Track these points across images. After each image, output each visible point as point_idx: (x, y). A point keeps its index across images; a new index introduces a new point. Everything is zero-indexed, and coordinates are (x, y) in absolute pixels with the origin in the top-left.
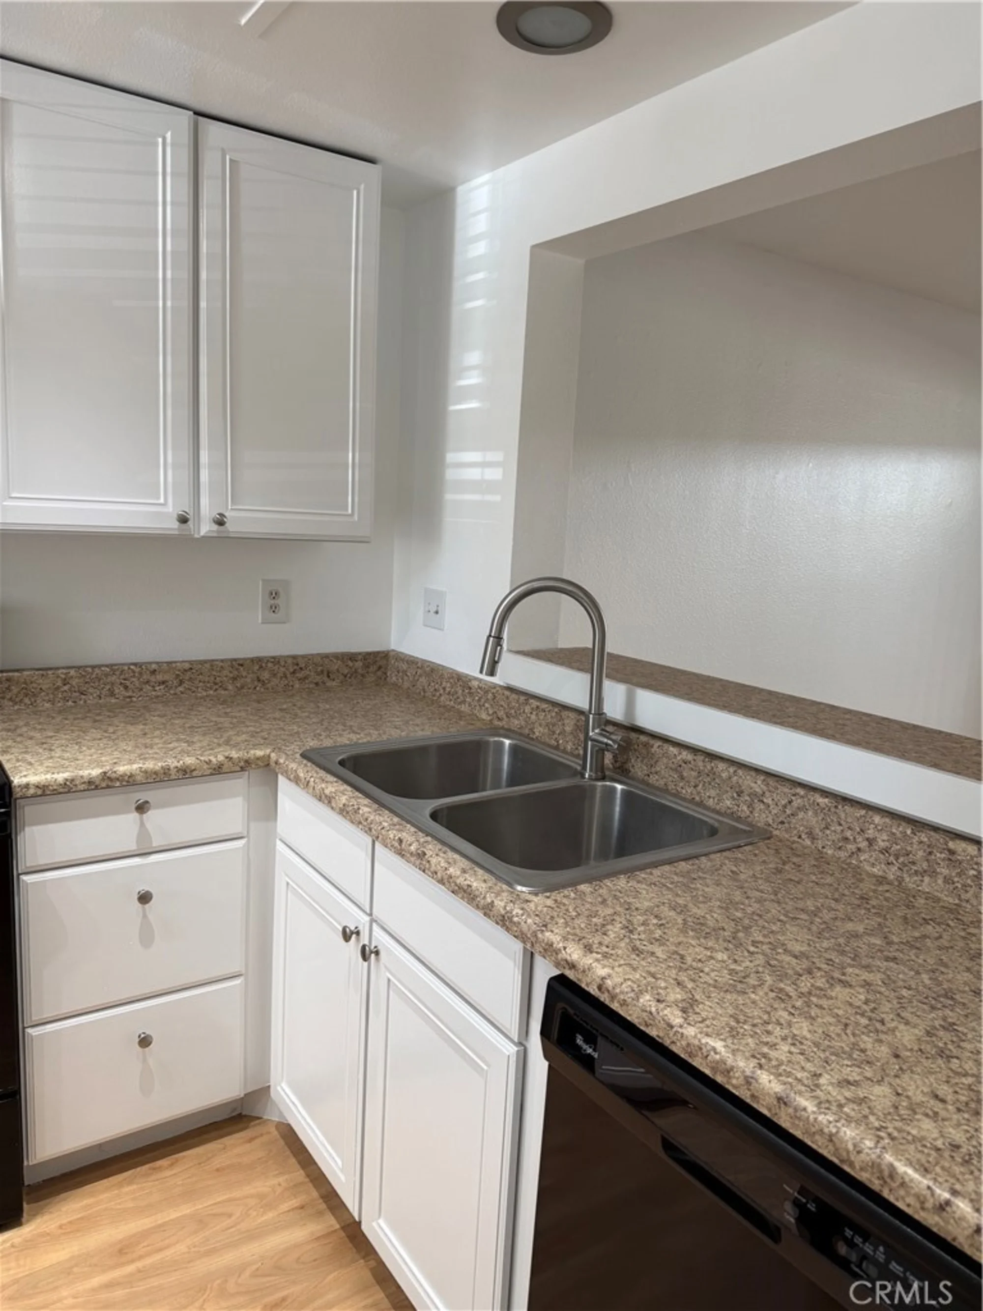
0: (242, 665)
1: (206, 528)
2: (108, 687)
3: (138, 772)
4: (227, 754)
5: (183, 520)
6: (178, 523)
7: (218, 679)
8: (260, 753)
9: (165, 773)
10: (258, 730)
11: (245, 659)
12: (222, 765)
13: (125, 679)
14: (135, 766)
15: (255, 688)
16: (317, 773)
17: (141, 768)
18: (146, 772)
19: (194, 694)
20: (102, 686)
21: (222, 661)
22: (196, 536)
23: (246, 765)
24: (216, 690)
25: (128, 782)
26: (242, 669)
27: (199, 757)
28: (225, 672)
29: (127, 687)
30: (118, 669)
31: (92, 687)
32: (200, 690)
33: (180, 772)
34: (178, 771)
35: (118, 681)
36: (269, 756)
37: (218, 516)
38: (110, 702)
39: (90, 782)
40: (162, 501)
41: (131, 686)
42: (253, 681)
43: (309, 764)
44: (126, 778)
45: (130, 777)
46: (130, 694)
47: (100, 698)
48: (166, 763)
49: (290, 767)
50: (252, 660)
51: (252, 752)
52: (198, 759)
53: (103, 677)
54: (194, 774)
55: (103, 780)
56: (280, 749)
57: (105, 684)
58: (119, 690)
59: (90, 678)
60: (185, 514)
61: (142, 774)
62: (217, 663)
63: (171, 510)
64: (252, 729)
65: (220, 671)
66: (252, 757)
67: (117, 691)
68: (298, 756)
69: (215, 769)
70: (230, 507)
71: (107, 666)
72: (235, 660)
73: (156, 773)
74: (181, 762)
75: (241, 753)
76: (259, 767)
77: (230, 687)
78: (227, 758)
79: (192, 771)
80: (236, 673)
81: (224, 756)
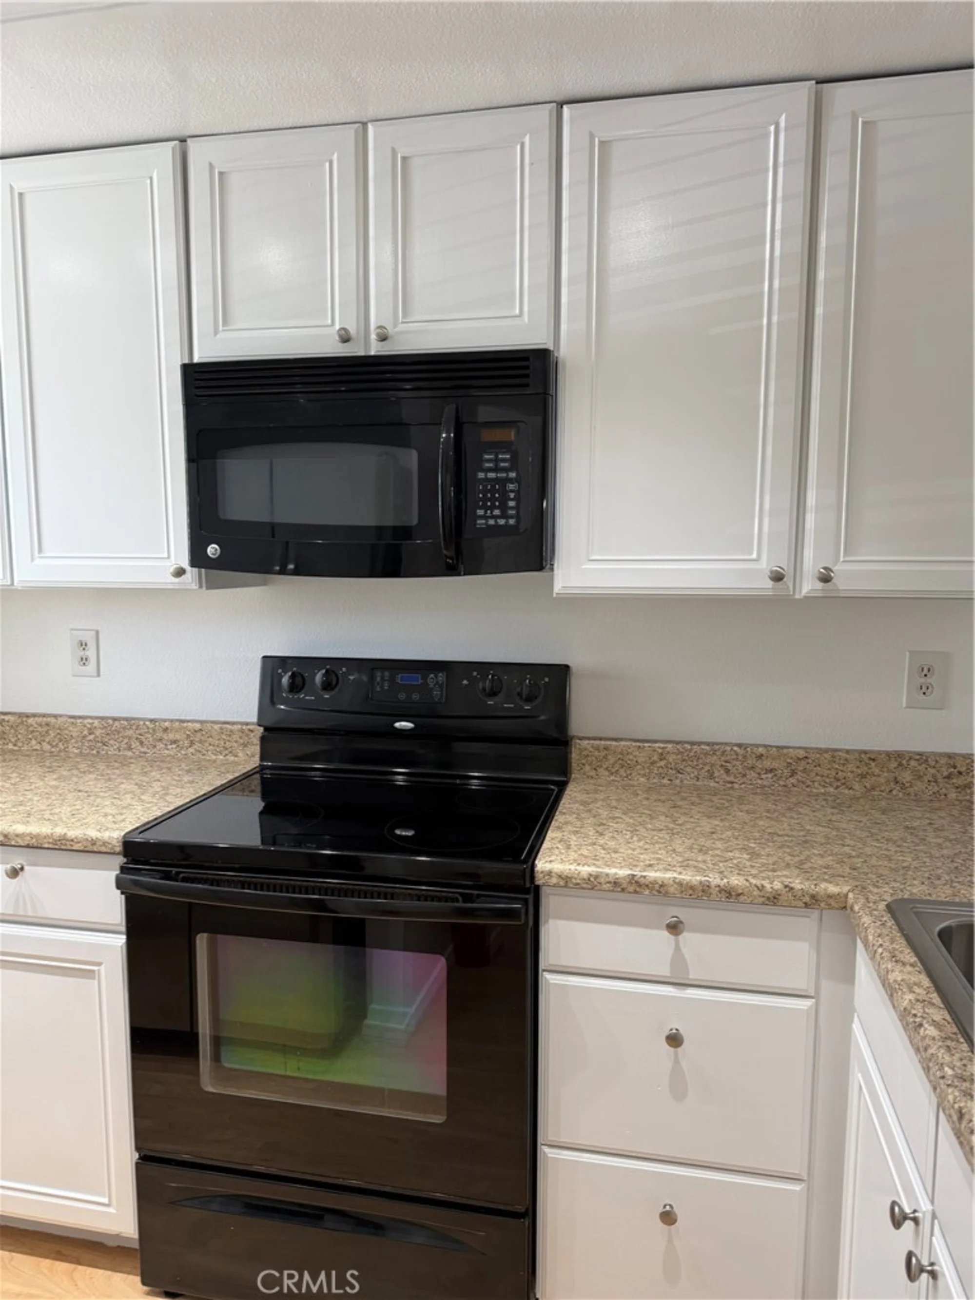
0: (874, 760)
1: (809, 586)
2: (707, 768)
3: (671, 882)
4: (787, 881)
5: (778, 577)
6: (772, 583)
7: (840, 773)
8: (833, 889)
9: (703, 891)
10: (854, 854)
11: (880, 753)
12: (779, 895)
13: (726, 762)
14: (669, 875)
15: (891, 791)
16: (892, 941)
17: (675, 878)
18: (680, 884)
19: (808, 789)
20: (701, 766)
21: (848, 752)
22: (797, 596)
23: (813, 902)
24: (837, 788)
25: (659, 890)
26: (873, 764)
27: (750, 878)
28: (850, 767)
29: (729, 770)
30: (719, 749)
31: (690, 766)
32: (816, 784)
33: (723, 892)
34: (720, 892)
35: (719, 763)
36: (846, 896)
37: (822, 570)
38: (709, 785)
39: (616, 883)
40: (754, 556)
41: (733, 770)
42: (888, 782)
43: (891, 923)
44: (657, 887)
45: (661, 886)
46: (731, 779)
47: (698, 779)
48: (707, 878)
49: (862, 920)
50: (888, 754)
51: (823, 885)
52: (747, 880)
53: (702, 756)
54: (742, 898)
55: (630, 883)
56: (864, 888)
57: (704, 765)
58: (719, 773)
59: (688, 755)
60: (782, 571)
61: (675, 886)
62: (840, 754)
63: (764, 566)
64: (847, 849)
65: (844, 765)
66: (822, 893)
67: (716, 774)
68: (882, 906)
69: (768, 898)
70: (842, 559)
71: (708, 744)
72: (865, 752)
73: (692, 888)
74: (725, 880)
75: (807, 883)
76: (830, 907)
77: (857, 786)
78: (786, 886)
79: (739, 895)
80: (866, 769)
81: (782, 883)
